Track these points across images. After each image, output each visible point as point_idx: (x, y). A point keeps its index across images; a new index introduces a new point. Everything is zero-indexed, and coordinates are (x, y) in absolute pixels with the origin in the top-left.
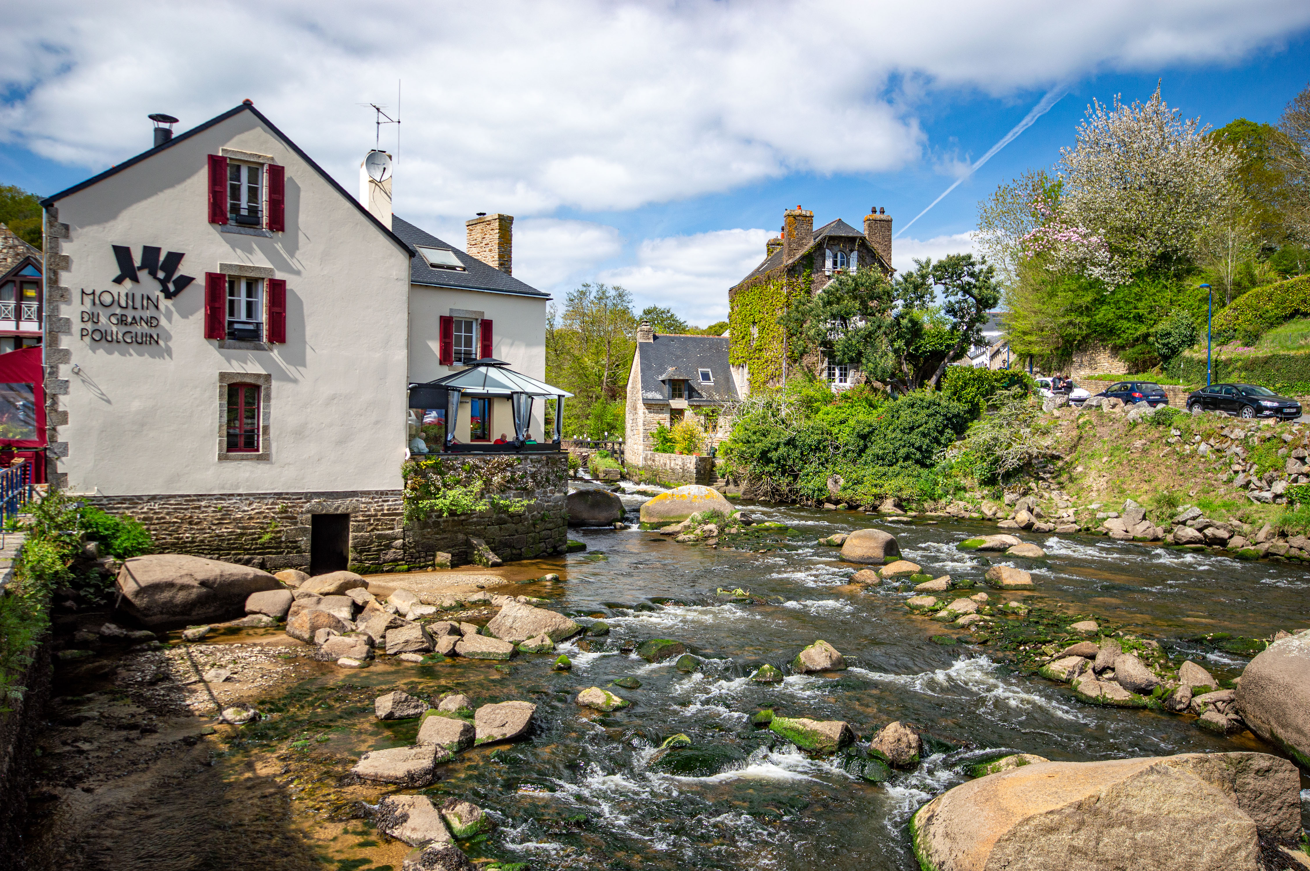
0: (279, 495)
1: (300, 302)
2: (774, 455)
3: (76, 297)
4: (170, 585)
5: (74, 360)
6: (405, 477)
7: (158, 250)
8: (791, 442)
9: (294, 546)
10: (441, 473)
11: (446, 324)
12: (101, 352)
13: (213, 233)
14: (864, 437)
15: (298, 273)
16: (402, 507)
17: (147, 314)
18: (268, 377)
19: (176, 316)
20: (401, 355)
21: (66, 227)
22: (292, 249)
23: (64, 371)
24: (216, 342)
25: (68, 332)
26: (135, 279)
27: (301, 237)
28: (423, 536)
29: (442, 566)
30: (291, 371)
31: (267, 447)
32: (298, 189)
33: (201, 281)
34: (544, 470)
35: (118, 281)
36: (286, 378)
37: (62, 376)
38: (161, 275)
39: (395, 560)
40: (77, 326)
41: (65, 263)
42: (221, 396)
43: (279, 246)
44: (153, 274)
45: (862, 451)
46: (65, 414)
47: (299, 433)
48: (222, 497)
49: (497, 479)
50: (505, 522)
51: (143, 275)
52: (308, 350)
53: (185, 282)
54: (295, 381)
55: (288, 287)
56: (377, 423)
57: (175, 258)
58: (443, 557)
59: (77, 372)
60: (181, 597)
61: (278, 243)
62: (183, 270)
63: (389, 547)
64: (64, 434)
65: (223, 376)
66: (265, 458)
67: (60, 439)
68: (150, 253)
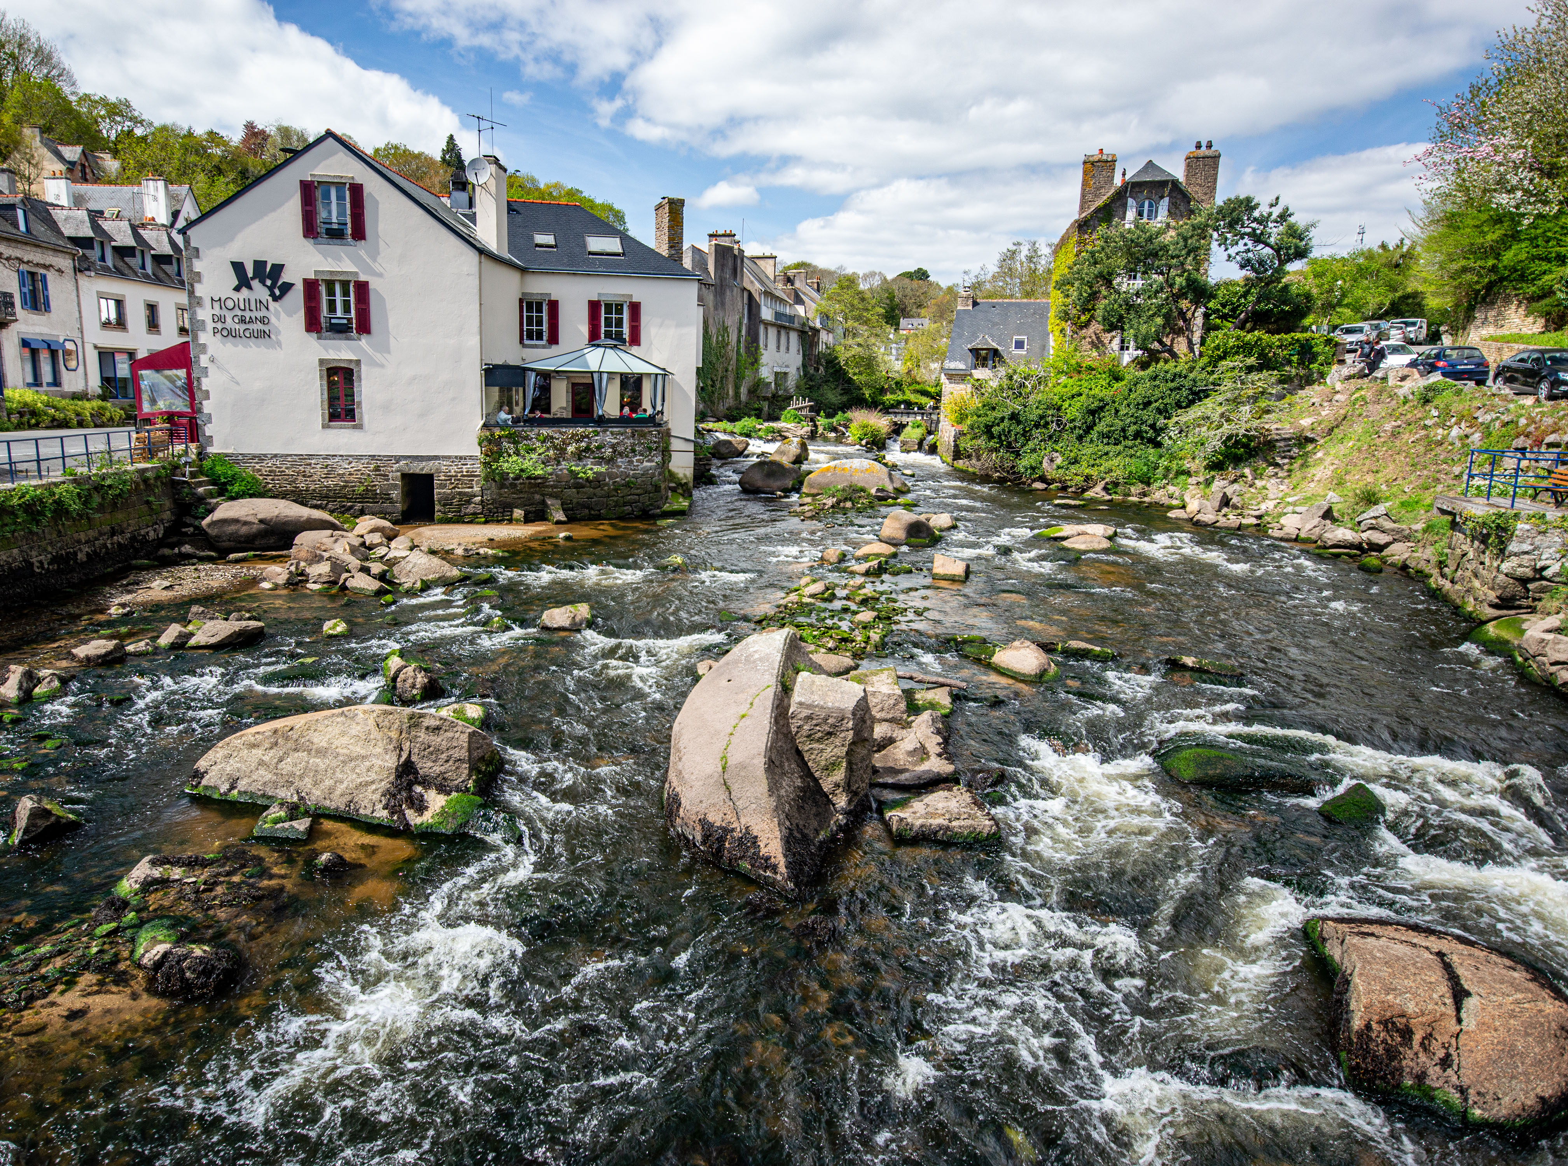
0: (373, 457)
1: (382, 299)
2: (995, 430)
3: (207, 302)
4: (236, 521)
5: (210, 351)
6: (480, 444)
7: (265, 263)
8: (1014, 417)
9: (387, 498)
10: (515, 443)
11: (594, 306)
12: (229, 345)
13: (308, 245)
14: (1092, 412)
15: (380, 275)
16: (478, 469)
17: (259, 314)
18: (358, 362)
19: (283, 315)
20: (474, 341)
21: (197, 250)
22: (374, 254)
23: (204, 360)
24: (315, 335)
25: (204, 330)
26: (250, 288)
27: (382, 244)
28: (500, 495)
29: (517, 521)
30: (378, 357)
31: (361, 419)
32: (377, 202)
33: (299, 287)
34: (629, 442)
35: (237, 289)
36: (374, 364)
37: (203, 364)
38: (269, 282)
39: (474, 514)
40: (210, 325)
41: (198, 277)
42: (321, 377)
43: (362, 253)
44: (263, 282)
45: (1089, 429)
46: (207, 392)
47: (386, 408)
48: (327, 457)
49: (571, 449)
50: (583, 487)
51: (255, 284)
52: (392, 340)
53: (287, 288)
54: (382, 366)
55: (371, 286)
56: (453, 399)
57: (278, 269)
58: (518, 513)
59: (212, 360)
60: (244, 530)
61: (361, 249)
62: (285, 277)
63: (469, 502)
64: (207, 407)
65: (322, 362)
66: (360, 427)
67: (206, 411)
68: (259, 265)
